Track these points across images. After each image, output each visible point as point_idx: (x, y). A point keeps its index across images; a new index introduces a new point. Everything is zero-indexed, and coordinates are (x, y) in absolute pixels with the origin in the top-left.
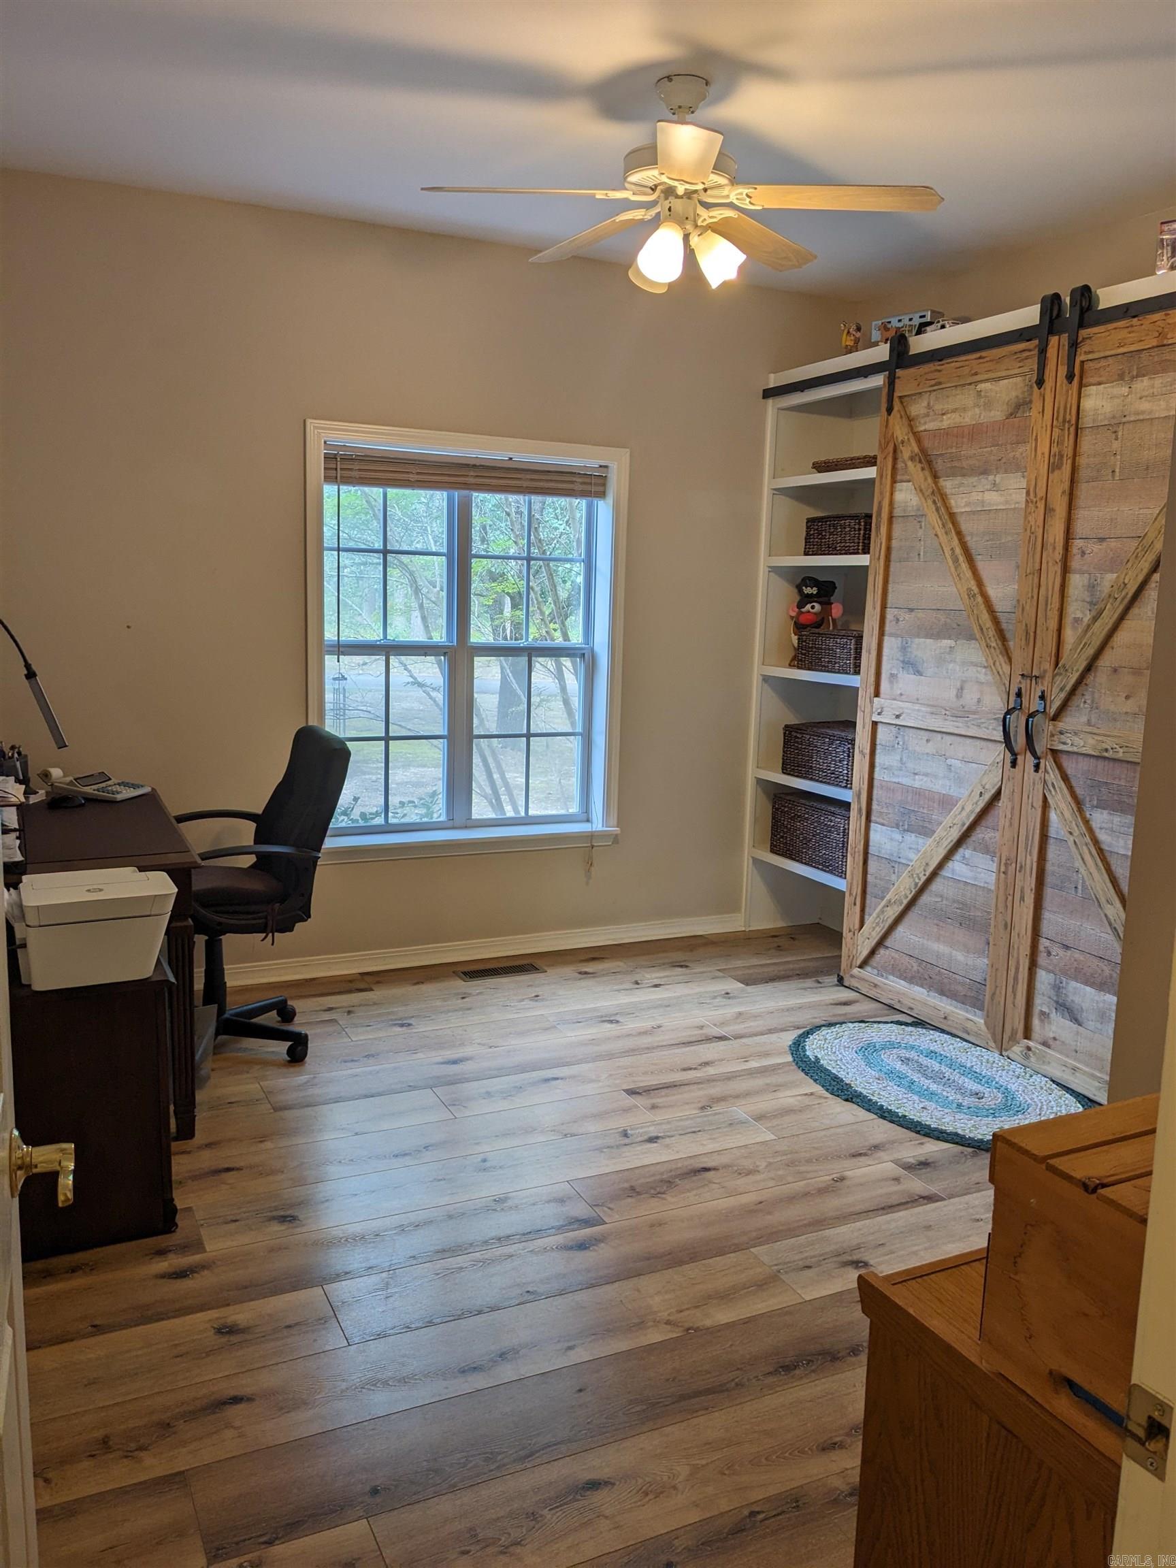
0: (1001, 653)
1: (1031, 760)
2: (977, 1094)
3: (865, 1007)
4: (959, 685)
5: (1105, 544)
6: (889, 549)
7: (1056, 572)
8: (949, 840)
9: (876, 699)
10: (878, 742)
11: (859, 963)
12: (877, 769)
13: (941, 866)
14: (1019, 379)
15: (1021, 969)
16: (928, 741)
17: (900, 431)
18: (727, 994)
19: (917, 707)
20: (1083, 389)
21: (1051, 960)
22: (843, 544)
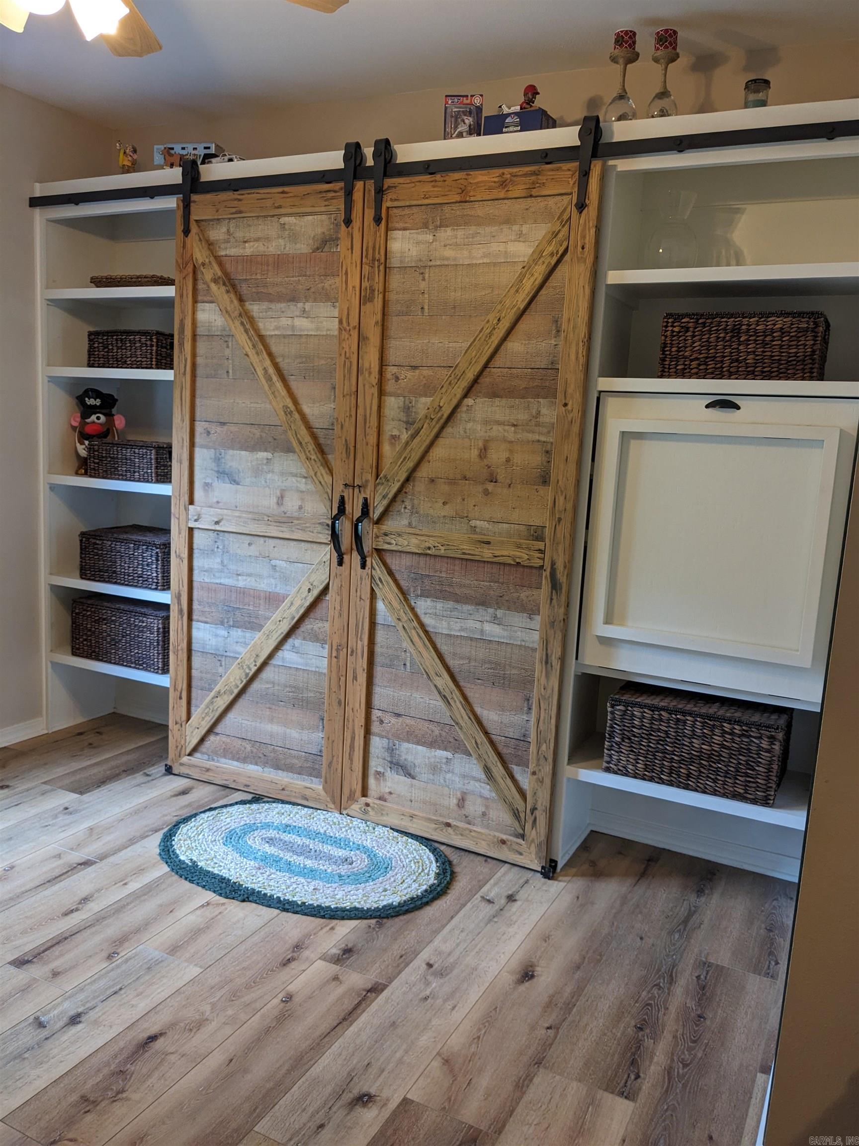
0: (322, 465)
1: (356, 558)
2: (347, 860)
3: (201, 793)
4: (278, 494)
5: (417, 371)
6: (194, 366)
7: (373, 394)
8: (279, 632)
9: (190, 507)
10: (195, 546)
11: (188, 751)
12: (196, 573)
13: (271, 656)
14: (324, 217)
15: (357, 738)
16: (250, 544)
17: (200, 255)
18: (66, 809)
19: (237, 514)
20: (389, 233)
21: (384, 727)
22: (133, 359)
